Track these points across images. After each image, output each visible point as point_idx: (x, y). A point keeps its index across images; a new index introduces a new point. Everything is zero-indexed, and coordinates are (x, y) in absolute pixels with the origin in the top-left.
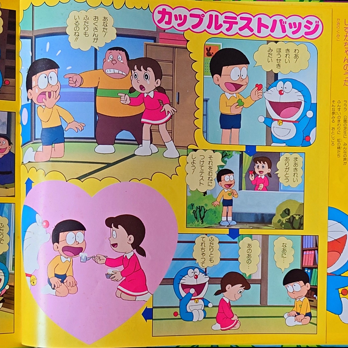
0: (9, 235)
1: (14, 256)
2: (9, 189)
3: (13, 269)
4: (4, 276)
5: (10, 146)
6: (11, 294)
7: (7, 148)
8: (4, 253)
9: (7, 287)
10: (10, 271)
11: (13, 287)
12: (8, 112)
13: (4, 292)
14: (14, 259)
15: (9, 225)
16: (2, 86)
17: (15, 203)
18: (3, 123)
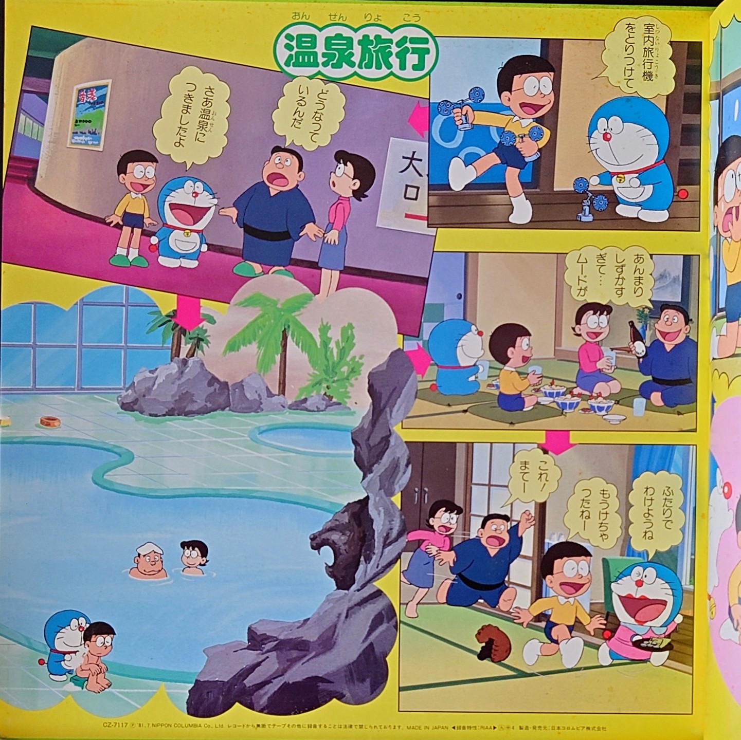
0: (685, 512)
1: (693, 554)
2: (685, 415)
3: (692, 582)
4: (673, 595)
5: (688, 326)
6: (687, 633)
7: (681, 330)
8: (672, 549)
9: (679, 619)
10: (686, 585)
11: (692, 618)
12: (684, 256)
13: (673, 629)
14: (693, 562)
15: (684, 490)
16: (672, 201)
17: (696, 445)
18: (675, 280)
